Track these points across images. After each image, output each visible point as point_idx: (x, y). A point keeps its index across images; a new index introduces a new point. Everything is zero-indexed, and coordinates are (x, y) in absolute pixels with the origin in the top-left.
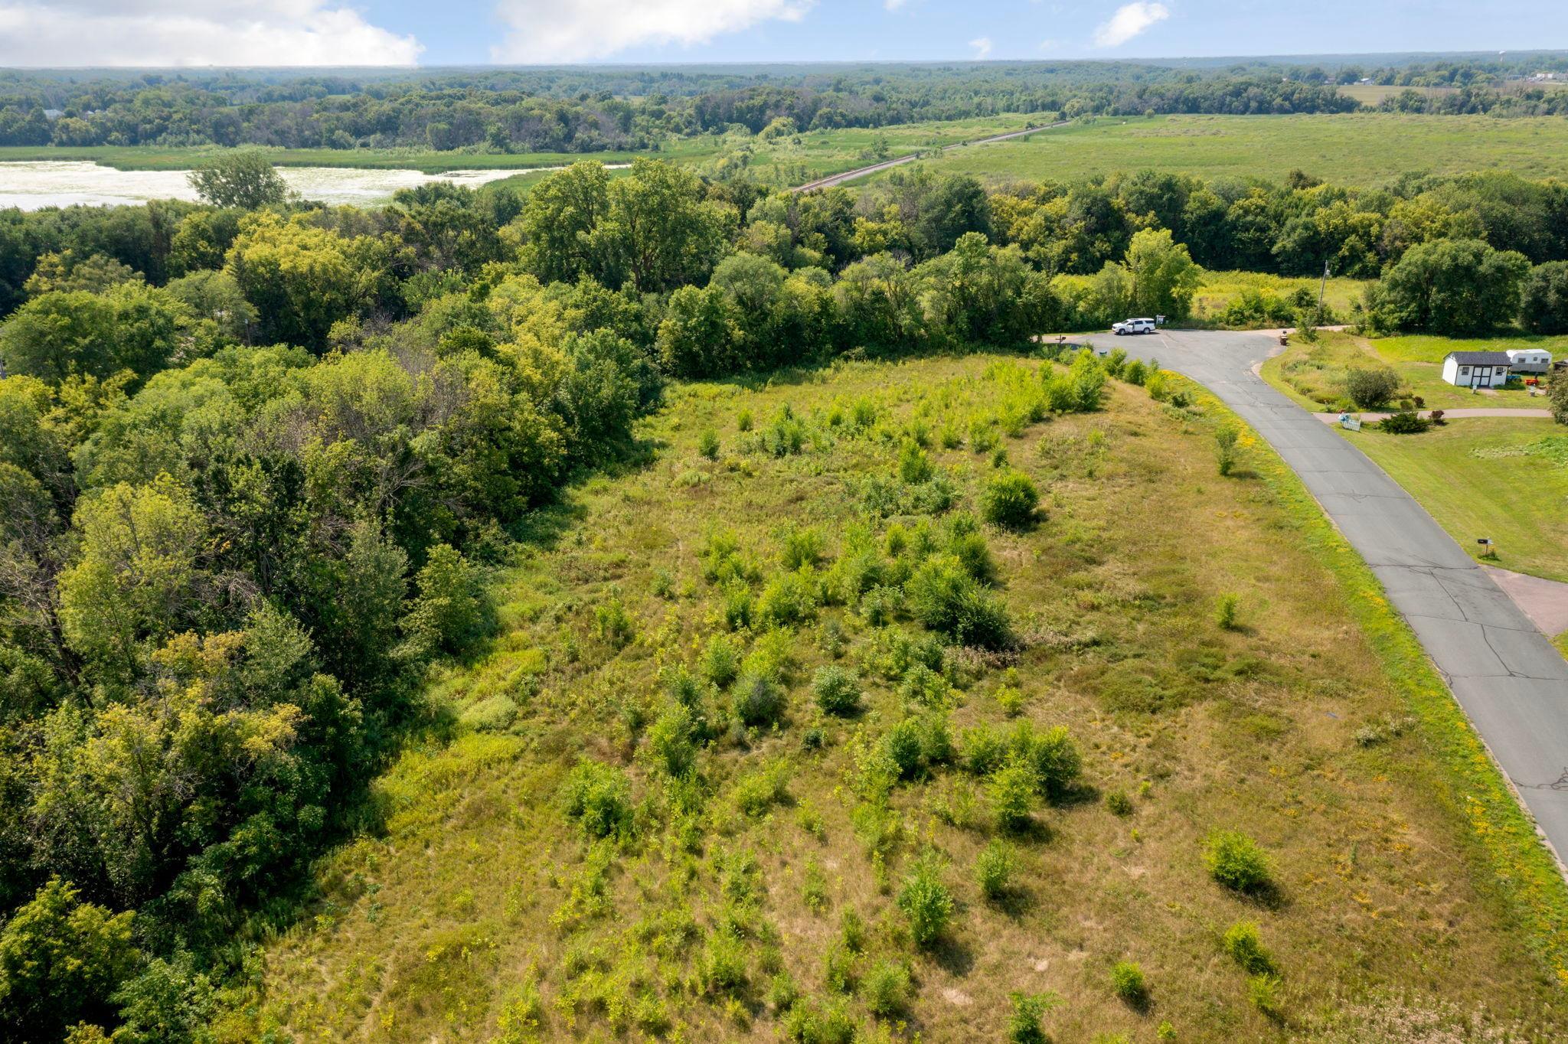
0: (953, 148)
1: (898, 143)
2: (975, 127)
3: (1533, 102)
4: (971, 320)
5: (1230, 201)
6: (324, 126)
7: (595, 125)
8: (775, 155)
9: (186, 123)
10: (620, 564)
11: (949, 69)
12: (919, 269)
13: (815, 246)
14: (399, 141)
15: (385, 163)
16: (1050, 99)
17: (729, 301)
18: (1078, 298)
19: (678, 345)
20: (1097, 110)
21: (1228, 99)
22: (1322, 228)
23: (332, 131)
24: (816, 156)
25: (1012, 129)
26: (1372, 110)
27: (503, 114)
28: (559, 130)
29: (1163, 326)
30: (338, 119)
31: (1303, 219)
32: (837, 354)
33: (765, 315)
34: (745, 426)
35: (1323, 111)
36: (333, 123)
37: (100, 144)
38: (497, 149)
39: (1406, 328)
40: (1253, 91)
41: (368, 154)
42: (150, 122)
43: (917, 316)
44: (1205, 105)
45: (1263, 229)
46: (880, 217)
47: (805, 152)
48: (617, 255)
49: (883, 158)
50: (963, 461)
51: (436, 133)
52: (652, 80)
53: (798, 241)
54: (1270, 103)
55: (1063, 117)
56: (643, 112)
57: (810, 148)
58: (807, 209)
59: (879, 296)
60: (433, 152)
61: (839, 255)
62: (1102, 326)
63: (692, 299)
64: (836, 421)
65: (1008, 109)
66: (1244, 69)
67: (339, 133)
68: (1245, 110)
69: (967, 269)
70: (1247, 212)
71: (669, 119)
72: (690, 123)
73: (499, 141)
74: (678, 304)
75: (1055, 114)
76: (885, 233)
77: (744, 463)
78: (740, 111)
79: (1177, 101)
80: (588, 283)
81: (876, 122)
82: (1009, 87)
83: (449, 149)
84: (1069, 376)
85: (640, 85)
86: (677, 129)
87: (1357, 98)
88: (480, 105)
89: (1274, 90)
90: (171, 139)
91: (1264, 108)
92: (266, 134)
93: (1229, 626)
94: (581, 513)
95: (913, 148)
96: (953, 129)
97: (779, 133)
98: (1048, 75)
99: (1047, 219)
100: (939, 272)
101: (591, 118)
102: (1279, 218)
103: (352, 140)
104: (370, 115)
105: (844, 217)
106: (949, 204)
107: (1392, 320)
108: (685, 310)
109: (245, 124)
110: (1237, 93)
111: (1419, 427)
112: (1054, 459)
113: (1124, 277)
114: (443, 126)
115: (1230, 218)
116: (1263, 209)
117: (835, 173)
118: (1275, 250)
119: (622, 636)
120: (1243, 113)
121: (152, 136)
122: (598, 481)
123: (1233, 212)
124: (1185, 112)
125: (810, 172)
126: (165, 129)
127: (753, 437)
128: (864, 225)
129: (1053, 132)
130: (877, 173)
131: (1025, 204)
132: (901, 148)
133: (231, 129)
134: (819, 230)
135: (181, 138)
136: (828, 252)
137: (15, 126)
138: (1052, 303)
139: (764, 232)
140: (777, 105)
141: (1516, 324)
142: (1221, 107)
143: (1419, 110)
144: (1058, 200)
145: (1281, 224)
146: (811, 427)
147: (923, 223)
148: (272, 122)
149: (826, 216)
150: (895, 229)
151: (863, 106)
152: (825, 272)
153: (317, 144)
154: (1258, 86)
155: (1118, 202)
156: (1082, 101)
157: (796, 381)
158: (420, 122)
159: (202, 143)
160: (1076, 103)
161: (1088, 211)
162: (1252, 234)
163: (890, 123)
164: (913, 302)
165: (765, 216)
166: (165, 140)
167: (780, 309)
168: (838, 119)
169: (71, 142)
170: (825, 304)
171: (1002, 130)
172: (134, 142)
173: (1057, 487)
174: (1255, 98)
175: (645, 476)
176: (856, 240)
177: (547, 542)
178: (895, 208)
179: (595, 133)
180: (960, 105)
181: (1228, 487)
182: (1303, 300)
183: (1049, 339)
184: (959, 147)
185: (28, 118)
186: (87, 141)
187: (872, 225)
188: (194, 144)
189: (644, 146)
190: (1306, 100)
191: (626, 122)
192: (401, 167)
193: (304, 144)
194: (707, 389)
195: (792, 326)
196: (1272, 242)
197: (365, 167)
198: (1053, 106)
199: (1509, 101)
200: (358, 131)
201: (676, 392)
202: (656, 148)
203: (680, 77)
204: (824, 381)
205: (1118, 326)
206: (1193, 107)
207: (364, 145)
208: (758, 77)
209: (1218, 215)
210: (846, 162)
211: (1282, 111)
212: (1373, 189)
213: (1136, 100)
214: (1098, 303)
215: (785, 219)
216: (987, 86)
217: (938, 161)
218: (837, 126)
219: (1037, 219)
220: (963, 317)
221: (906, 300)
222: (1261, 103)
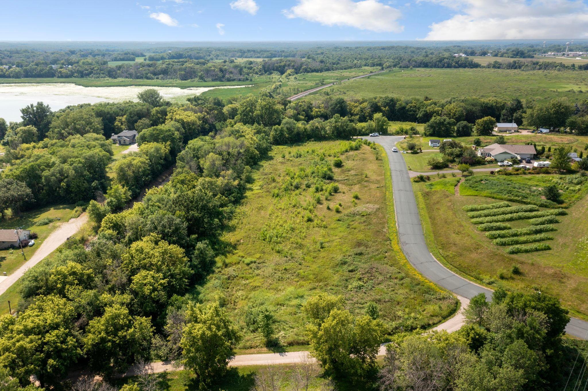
0: (345, 81)
1: (328, 79)
2: (352, 73)
3: (534, 66)
4: (337, 133)
5: (407, 104)
6: (144, 72)
7: (231, 73)
8: (289, 83)
9: (99, 71)
10: (271, 173)
11: (348, 48)
12: (326, 122)
13: (303, 115)
14: (168, 77)
15: (167, 85)
16: (379, 62)
17: (285, 129)
18: (363, 128)
19: (274, 137)
20: (395, 66)
21: (438, 63)
22: (428, 111)
23: (147, 74)
24: (302, 84)
25: (365, 73)
26: (484, 67)
27: (202, 69)
28: (220, 74)
29: (381, 135)
30: (148, 70)
31: (424, 109)
32: (308, 140)
33: (292, 132)
34: (290, 153)
35: (468, 68)
36: (147, 71)
37: (71, 77)
38: (201, 80)
39: (431, 135)
40: (446, 60)
41: (159, 81)
42: (87, 70)
43: (326, 132)
44: (430, 65)
45: (415, 111)
46: (319, 107)
47: (298, 82)
48: (259, 118)
49: (323, 84)
50: (331, 158)
51: (181, 75)
52: (244, 52)
53: (299, 114)
54: (451, 64)
55: (383, 69)
56: (245, 67)
57: (300, 80)
58: (301, 106)
59: (317, 128)
60: (180, 81)
61: (309, 118)
62: (367, 135)
63: (277, 128)
64: (308, 152)
65: (365, 65)
66: (449, 50)
67: (149, 74)
68: (443, 67)
69: (336, 122)
70: (411, 107)
71: (254, 70)
72: (261, 71)
73: (202, 78)
74: (274, 129)
75: (380, 68)
76: (320, 112)
77: (291, 159)
78: (277, 67)
79: (421, 63)
80: (256, 124)
81: (321, 71)
82: (367, 57)
83: (185, 80)
84: (354, 144)
85: (240, 54)
86: (257, 73)
87: (480, 63)
88: (193, 65)
89: (453, 60)
90: (95, 76)
91: (449, 66)
92: (125, 74)
93: (366, 177)
94: (262, 166)
95: (332, 81)
96: (346, 73)
97: (290, 75)
98: (382, 51)
99: (361, 108)
100: (330, 122)
101: (230, 70)
102: (419, 109)
103: (153, 77)
104: (159, 69)
105: (310, 108)
106: (336, 105)
107: (428, 134)
108: (276, 130)
109: (119, 71)
110: (440, 61)
111: (417, 153)
112: (348, 158)
113: (373, 124)
114: (183, 73)
115: (407, 108)
116: (415, 106)
117: (308, 90)
118: (417, 117)
119: (274, 180)
120: (442, 68)
121: (88, 75)
122: (264, 162)
123: (408, 107)
124: (423, 67)
125: (300, 89)
126: (92, 72)
127: (292, 154)
128: (315, 110)
129: (378, 75)
130: (320, 90)
131: (356, 104)
132: (328, 80)
133: (114, 73)
134: (304, 111)
135: (97, 76)
136: (306, 116)
137: (44, 72)
138: (355, 129)
139: (291, 112)
140: (289, 65)
141: (455, 135)
142: (435, 66)
143: (499, 68)
144: (365, 103)
145: (419, 110)
146: (302, 153)
147: (330, 109)
148: (127, 71)
149: (305, 108)
150: (322, 110)
151: (316, 65)
152: (305, 122)
153: (142, 78)
154: (447, 59)
155: (379, 104)
156: (390, 63)
157: (299, 146)
158: (175, 71)
159: (105, 77)
160: (387, 64)
161: (372, 106)
162: (412, 113)
163: (326, 71)
164: (325, 129)
165: (290, 108)
166: (92, 76)
167: (296, 131)
168: (309, 69)
169: (62, 77)
170: (305, 129)
171: (362, 74)
172: (82, 77)
173: (347, 162)
174: (446, 63)
175: (272, 161)
176: (313, 113)
177: (258, 169)
178: (323, 105)
179: (232, 75)
180: (349, 64)
181: (377, 161)
182: (412, 129)
183: (355, 137)
184: (347, 80)
185: (48, 69)
186: (67, 76)
187: (317, 110)
188: (102, 77)
189: (247, 79)
190: (463, 63)
191: (241, 72)
192: (172, 86)
193: (138, 78)
194: (281, 147)
195: (298, 134)
196: (417, 115)
197: (161, 86)
198: (380, 65)
199: (527, 65)
200: (155, 74)
201: (274, 147)
202: (251, 80)
203: (254, 51)
204: (305, 145)
205: (371, 134)
206: (426, 65)
207: (157, 78)
208: (281, 51)
209: (404, 108)
210: (311, 86)
211: (455, 67)
212: (443, 101)
213: (408, 63)
214: (367, 129)
215: (295, 109)
216: (359, 56)
217: (340, 86)
218: (308, 72)
219: (359, 108)
220: (335, 132)
221: (323, 128)
222: (448, 64)
